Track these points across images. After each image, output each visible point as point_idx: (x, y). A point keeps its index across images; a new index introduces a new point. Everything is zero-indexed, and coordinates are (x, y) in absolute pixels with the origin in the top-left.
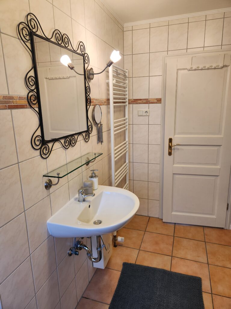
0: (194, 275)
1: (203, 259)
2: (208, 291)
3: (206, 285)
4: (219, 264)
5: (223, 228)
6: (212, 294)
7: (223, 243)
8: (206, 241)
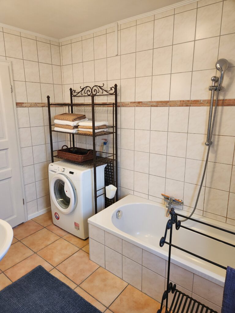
0: (33, 268)
1: (29, 253)
2: (51, 268)
3: (47, 266)
4: (43, 247)
5: (23, 223)
6: (55, 268)
7: (32, 232)
8: (19, 240)
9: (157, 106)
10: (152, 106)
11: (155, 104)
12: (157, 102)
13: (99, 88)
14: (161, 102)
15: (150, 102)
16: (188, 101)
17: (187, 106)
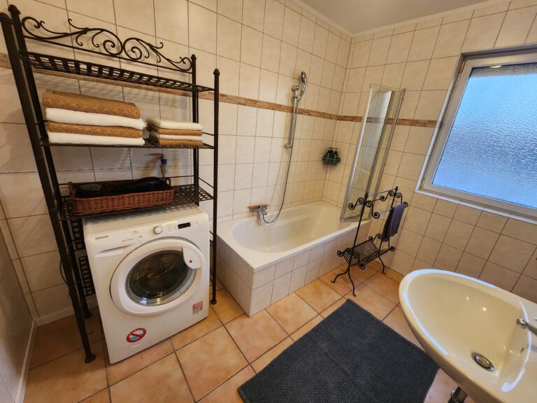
9: (245, 105)
10: (239, 103)
11: (243, 101)
12: (246, 100)
13: (148, 47)
14: (250, 100)
15: (237, 97)
16: (274, 104)
17: (273, 109)
